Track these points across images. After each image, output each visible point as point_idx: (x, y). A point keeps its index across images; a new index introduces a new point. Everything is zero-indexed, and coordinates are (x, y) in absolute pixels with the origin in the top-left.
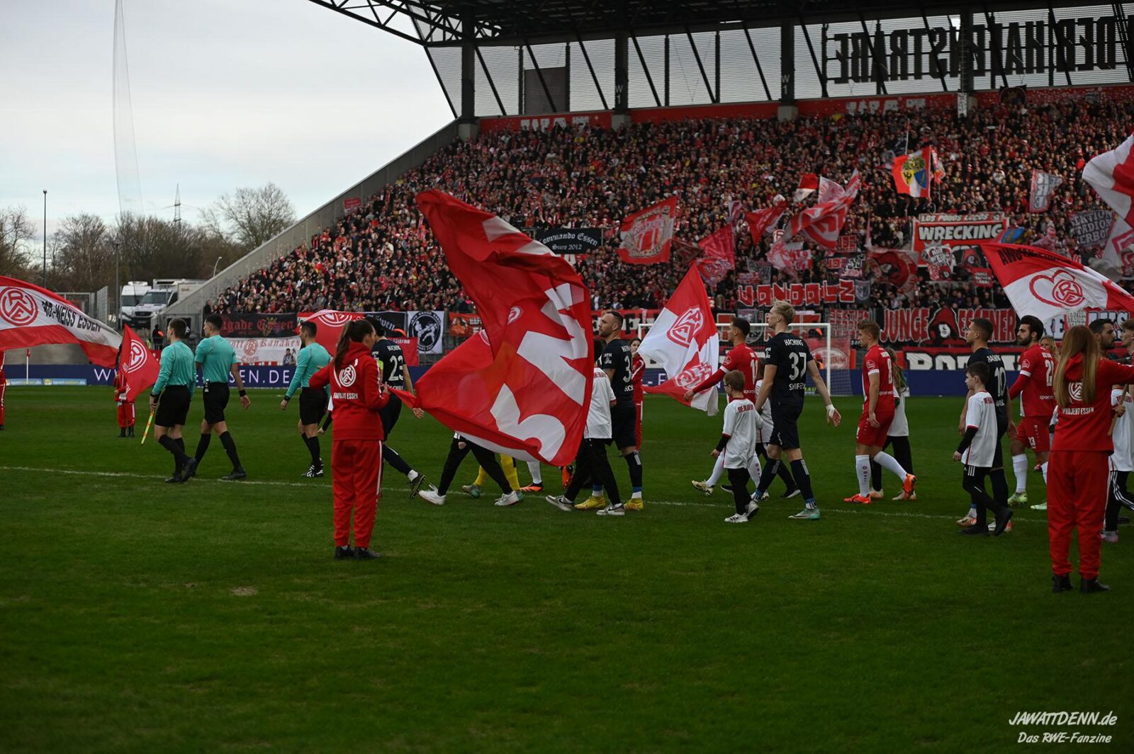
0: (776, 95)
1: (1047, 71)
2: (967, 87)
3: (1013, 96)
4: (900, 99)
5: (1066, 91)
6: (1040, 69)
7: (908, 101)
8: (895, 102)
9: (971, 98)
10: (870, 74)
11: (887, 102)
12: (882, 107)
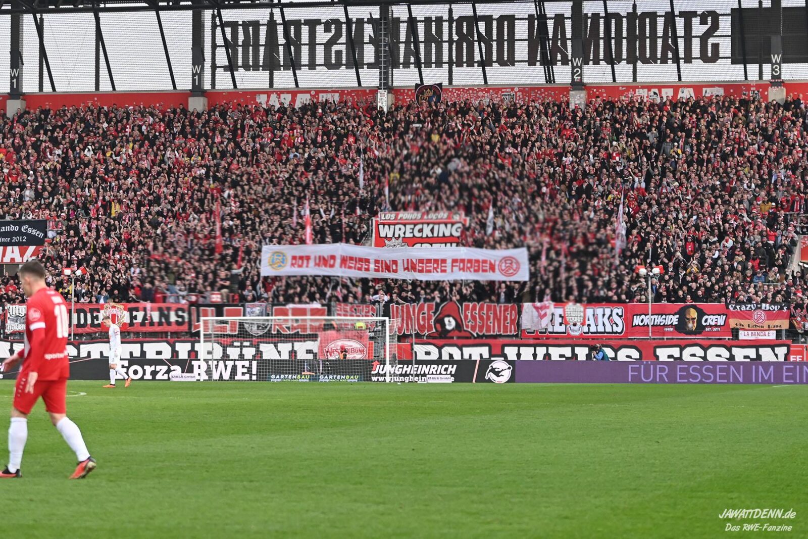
0: (185, 83)
1: (446, 66)
2: (386, 84)
3: (429, 93)
4: (313, 93)
5: (482, 91)
6: (439, 64)
7: (321, 95)
8: (308, 96)
9: (390, 95)
10: (261, 64)
11: (299, 96)
12: (293, 100)
